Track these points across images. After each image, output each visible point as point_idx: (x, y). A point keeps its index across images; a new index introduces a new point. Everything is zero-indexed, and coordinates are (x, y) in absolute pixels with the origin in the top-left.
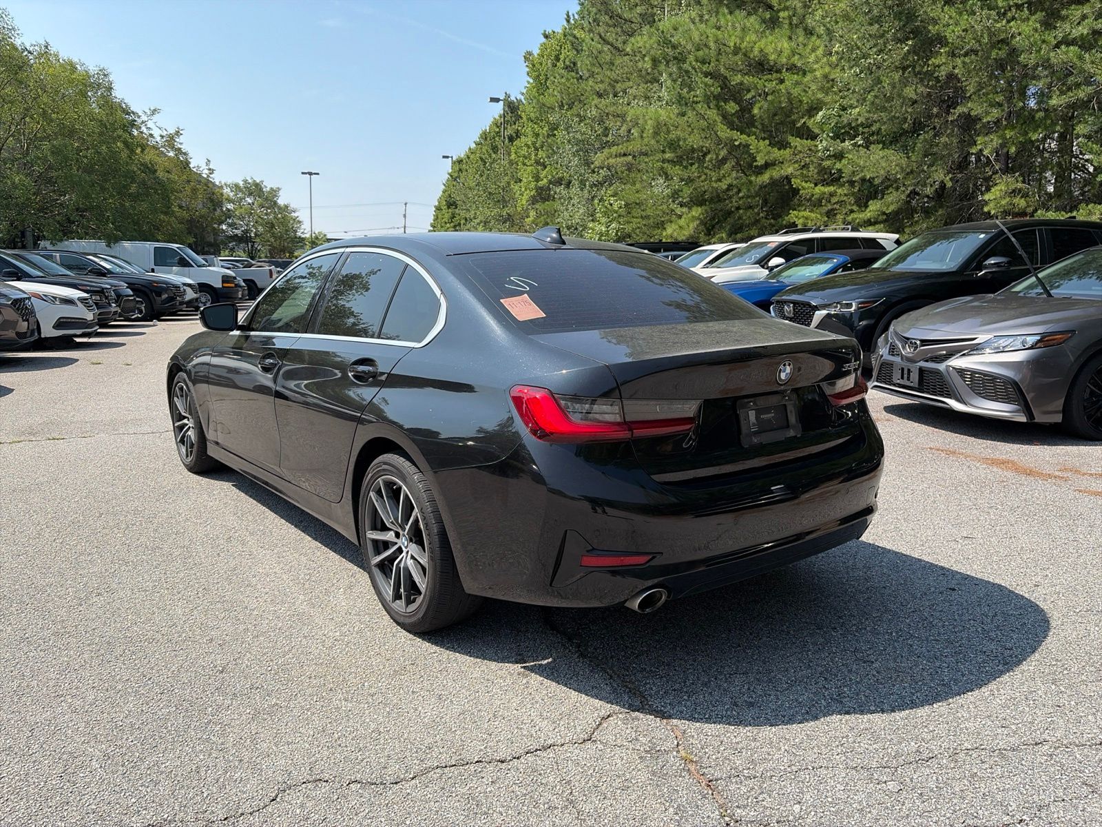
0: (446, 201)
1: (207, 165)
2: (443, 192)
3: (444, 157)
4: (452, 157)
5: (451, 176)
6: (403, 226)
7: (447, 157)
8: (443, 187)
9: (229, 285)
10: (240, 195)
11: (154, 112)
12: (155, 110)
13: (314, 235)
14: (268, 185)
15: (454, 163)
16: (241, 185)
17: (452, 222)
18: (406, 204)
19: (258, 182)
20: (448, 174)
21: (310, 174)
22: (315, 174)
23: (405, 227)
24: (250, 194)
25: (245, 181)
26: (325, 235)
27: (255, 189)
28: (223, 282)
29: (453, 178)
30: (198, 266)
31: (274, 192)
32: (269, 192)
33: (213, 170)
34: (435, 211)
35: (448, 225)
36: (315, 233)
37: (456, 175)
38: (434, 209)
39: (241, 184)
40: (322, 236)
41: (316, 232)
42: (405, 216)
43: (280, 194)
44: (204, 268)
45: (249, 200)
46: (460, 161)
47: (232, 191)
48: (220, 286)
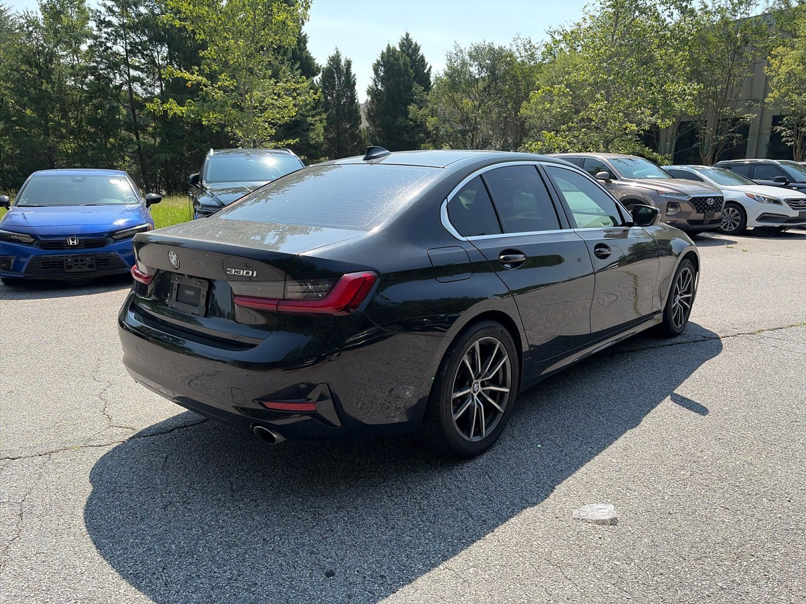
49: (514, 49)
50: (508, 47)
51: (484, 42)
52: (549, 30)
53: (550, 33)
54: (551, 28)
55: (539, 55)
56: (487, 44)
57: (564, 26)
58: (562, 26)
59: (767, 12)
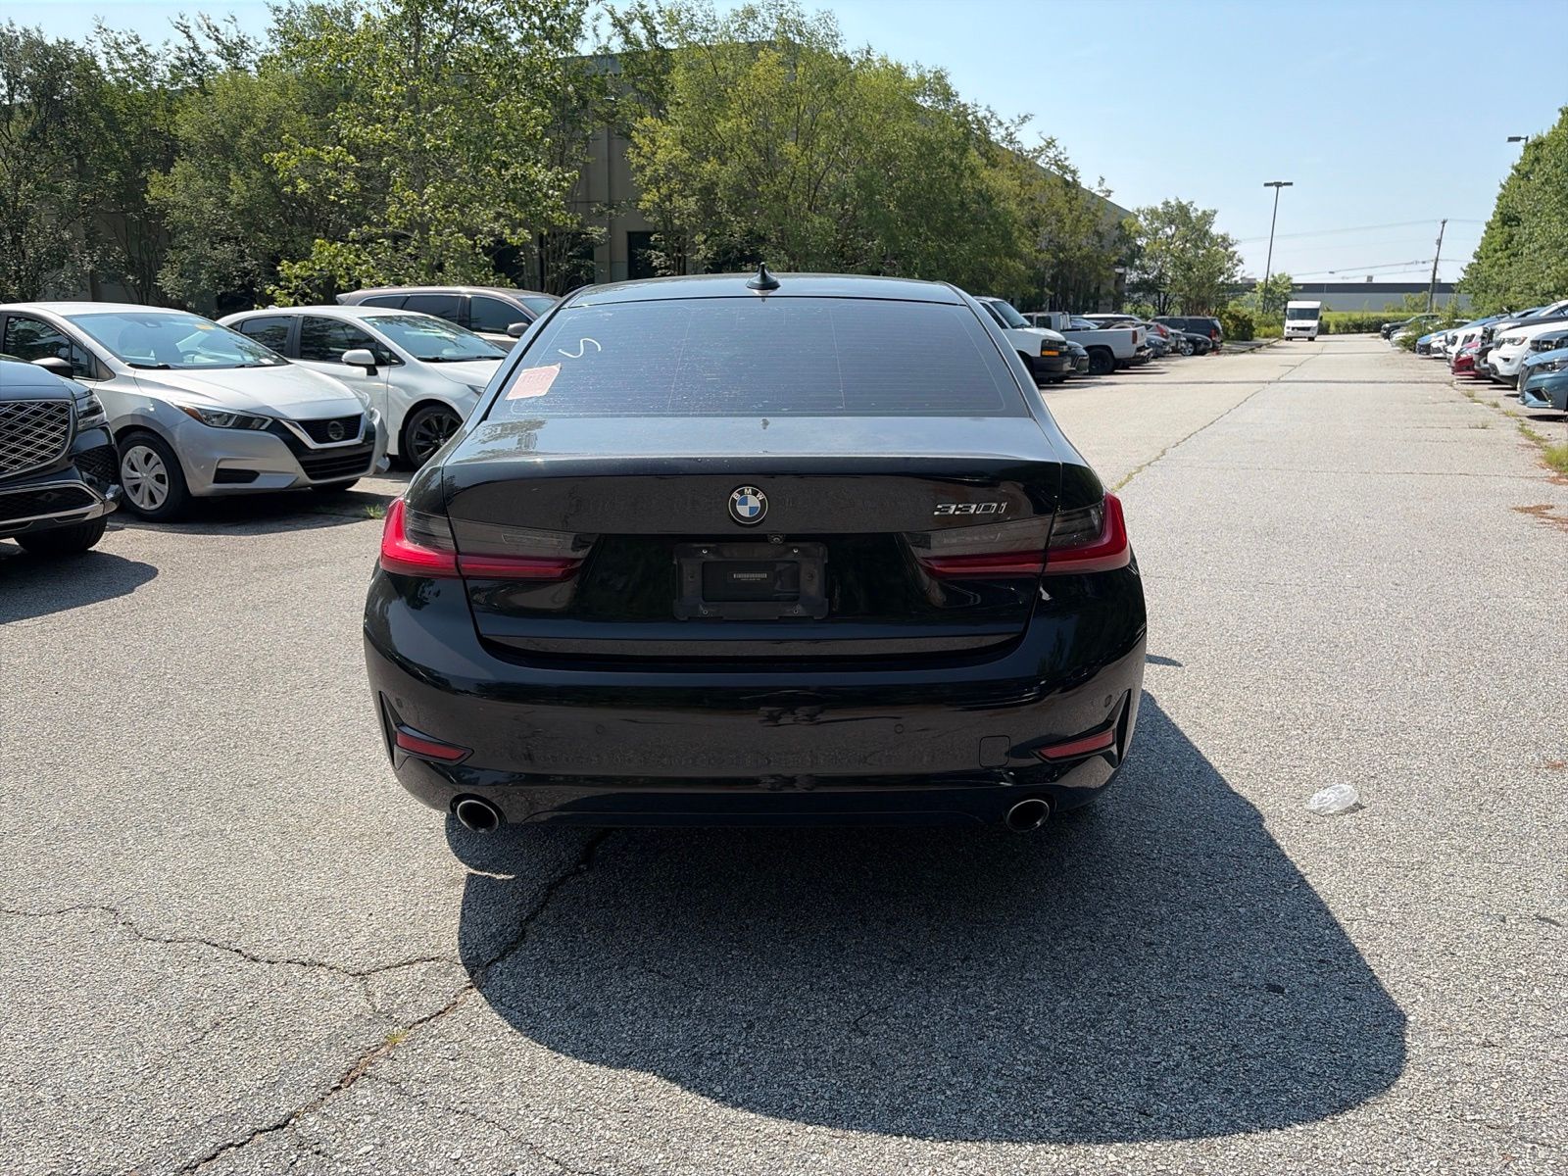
0: (1501, 213)
1: (1100, 185)
2: (1499, 199)
3: (1511, 139)
4: (1527, 139)
5: (1518, 171)
6: (1434, 258)
7: (1518, 139)
8: (1500, 190)
9: (1051, 353)
10: (1157, 224)
11: (1024, 119)
12: (1026, 117)
13: (1270, 279)
14: (1200, 206)
15: (1527, 148)
16: (1160, 210)
17: (1507, 248)
18: (1444, 222)
19: (1184, 203)
20: (1513, 167)
21: (1278, 185)
22: (1286, 184)
23: (1437, 259)
24: (1171, 222)
25: (1166, 204)
26: (1289, 279)
27: (1178, 215)
28: (1043, 349)
29: (1522, 174)
30: (1013, 327)
31: (1207, 217)
32: (1199, 219)
33: (1110, 192)
34: (1486, 232)
35: (1499, 254)
36: (1273, 276)
37: (1527, 168)
38: (1485, 228)
39: (1160, 207)
40: (1284, 279)
41: (1276, 275)
42: (1439, 242)
43: (1215, 219)
44: (1020, 330)
45: (1169, 231)
46: (1539, 145)
47: (1146, 219)
48: (1039, 355)
49: (98, 48)
50: (80, 44)
51: (12, 25)
52: (180, 21)
53: (182, 28)
54: (185, 18)
55: (162, 70)
56: (19, 28)
57: (209, 19)
58: (206, 16)
59: (599, 53)
